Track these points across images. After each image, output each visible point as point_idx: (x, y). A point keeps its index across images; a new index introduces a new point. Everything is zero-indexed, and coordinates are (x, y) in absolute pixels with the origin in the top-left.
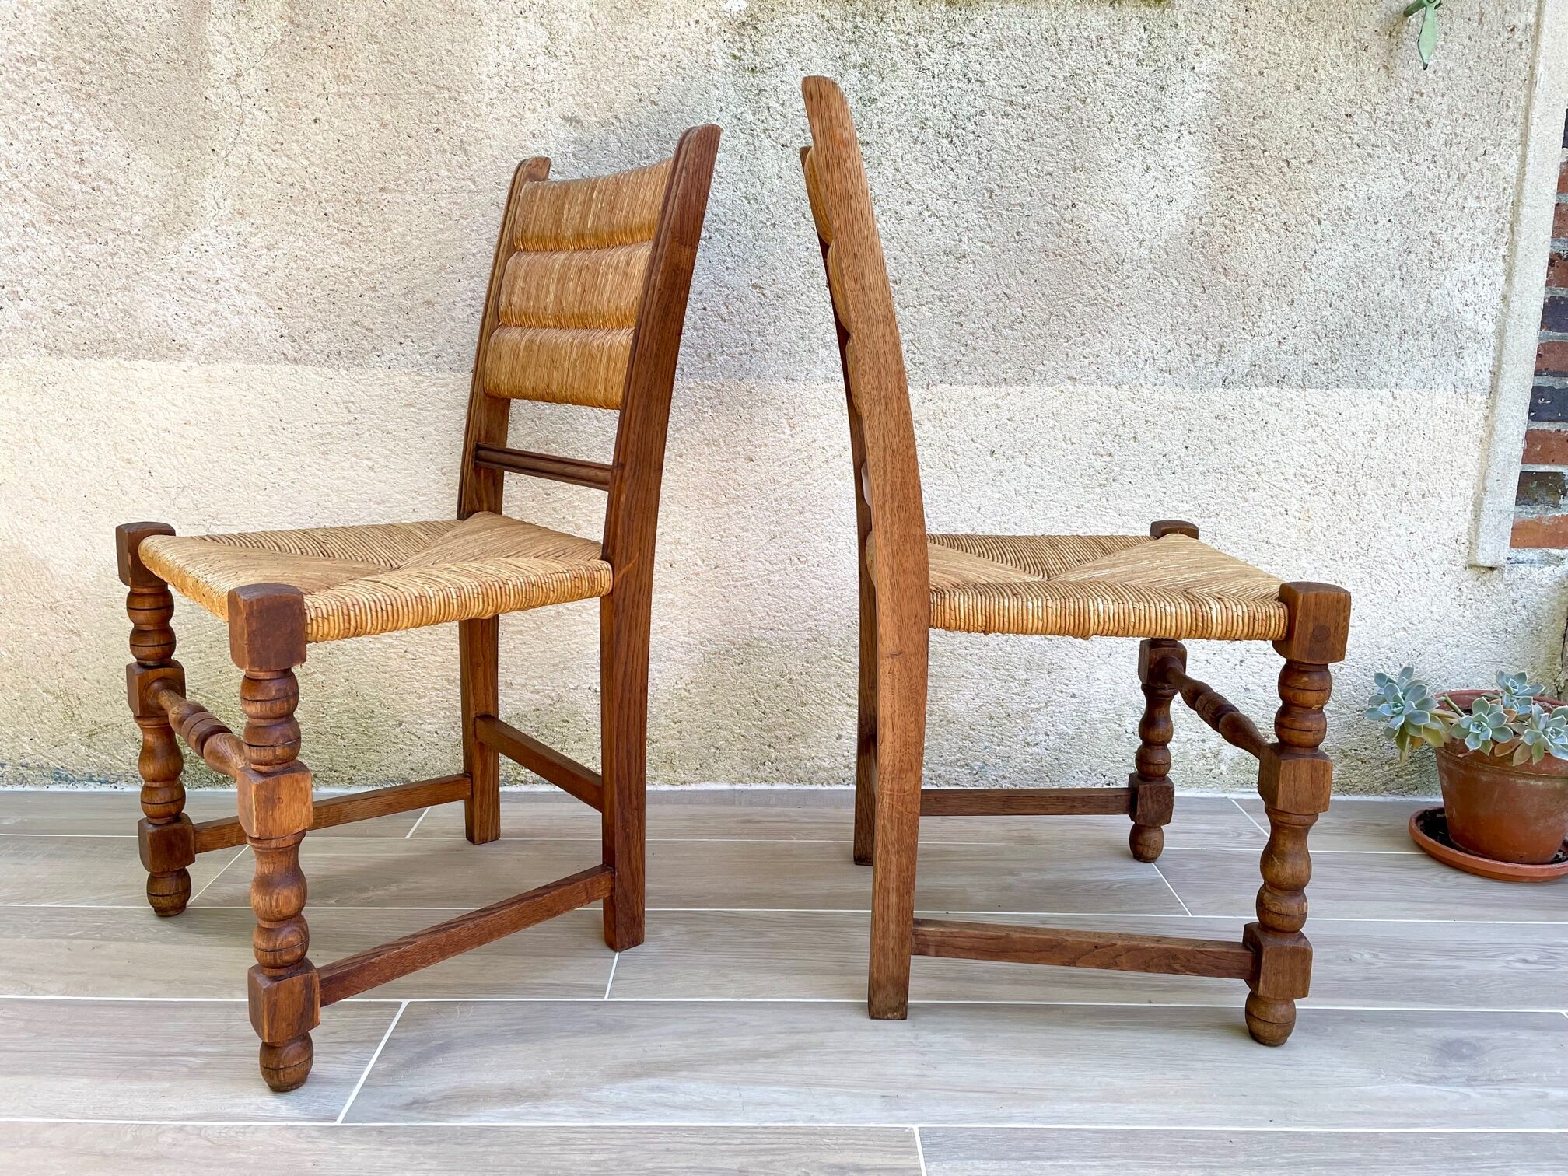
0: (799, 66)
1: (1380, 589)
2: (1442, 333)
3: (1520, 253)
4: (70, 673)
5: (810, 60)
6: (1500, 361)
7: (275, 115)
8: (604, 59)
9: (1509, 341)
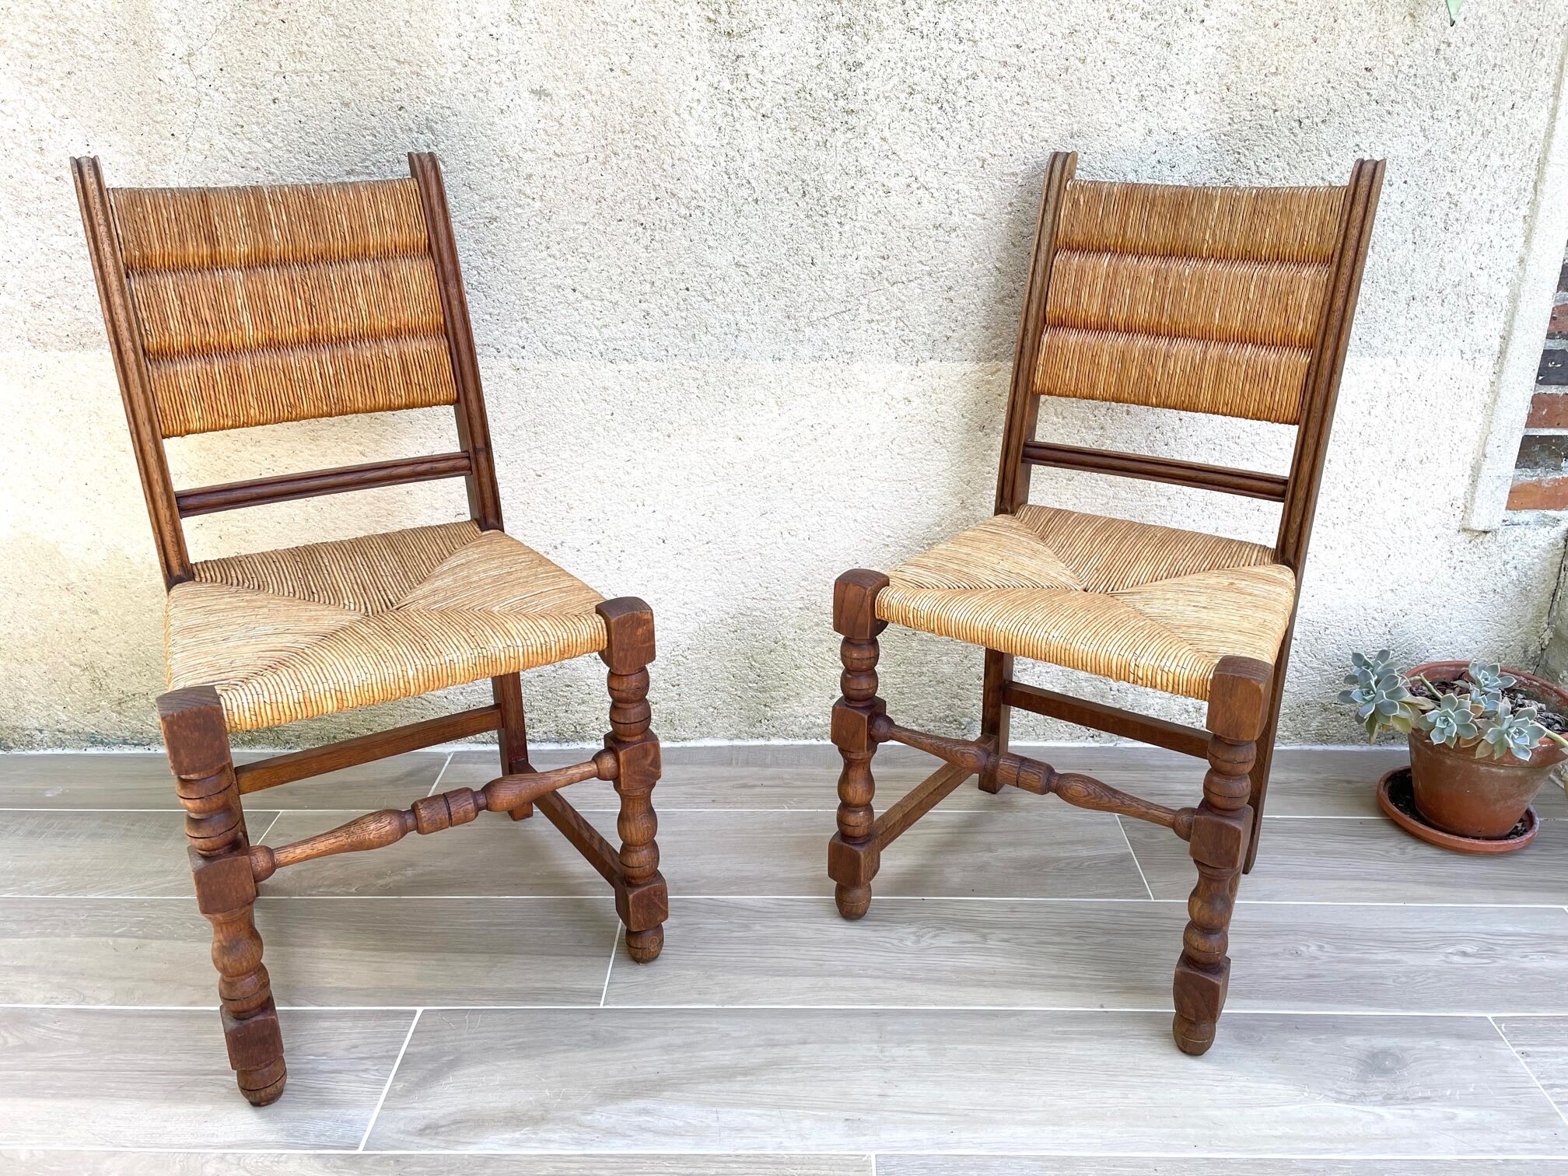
0: (778, 29)
1: (1370, 553)
2: (1452, 298)
3: (1542, 214)
4: (93, 648)
5: (791, 22)
6: (1511, 326)
7: (233, 96)
8: (571, 26)
9: (1522, 307)
